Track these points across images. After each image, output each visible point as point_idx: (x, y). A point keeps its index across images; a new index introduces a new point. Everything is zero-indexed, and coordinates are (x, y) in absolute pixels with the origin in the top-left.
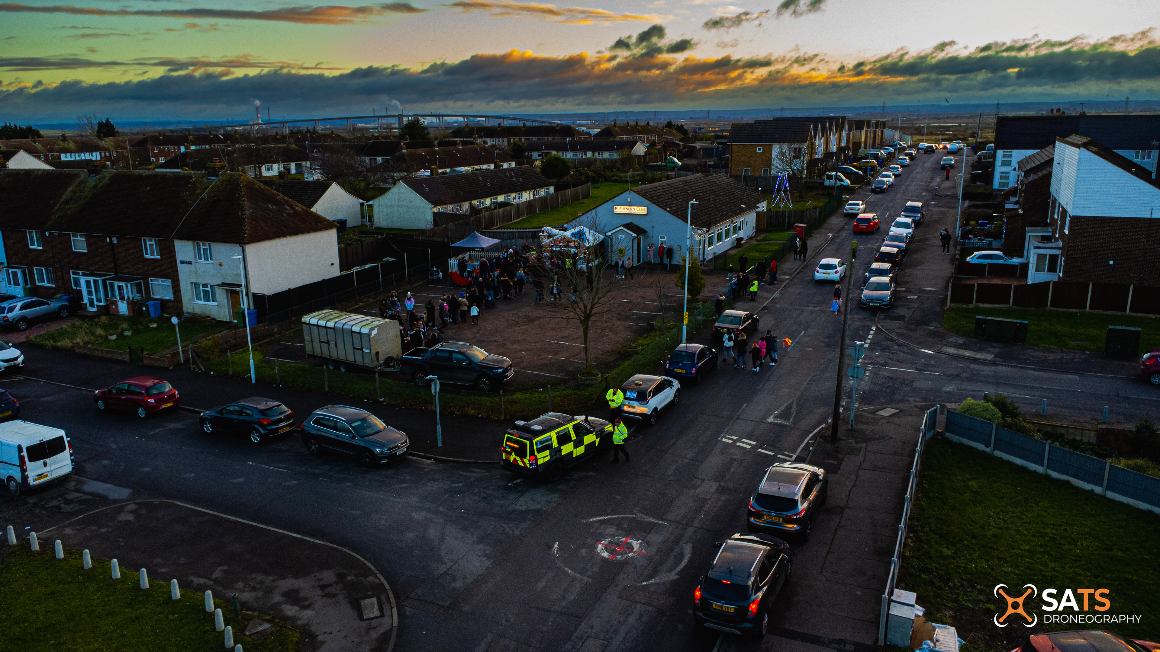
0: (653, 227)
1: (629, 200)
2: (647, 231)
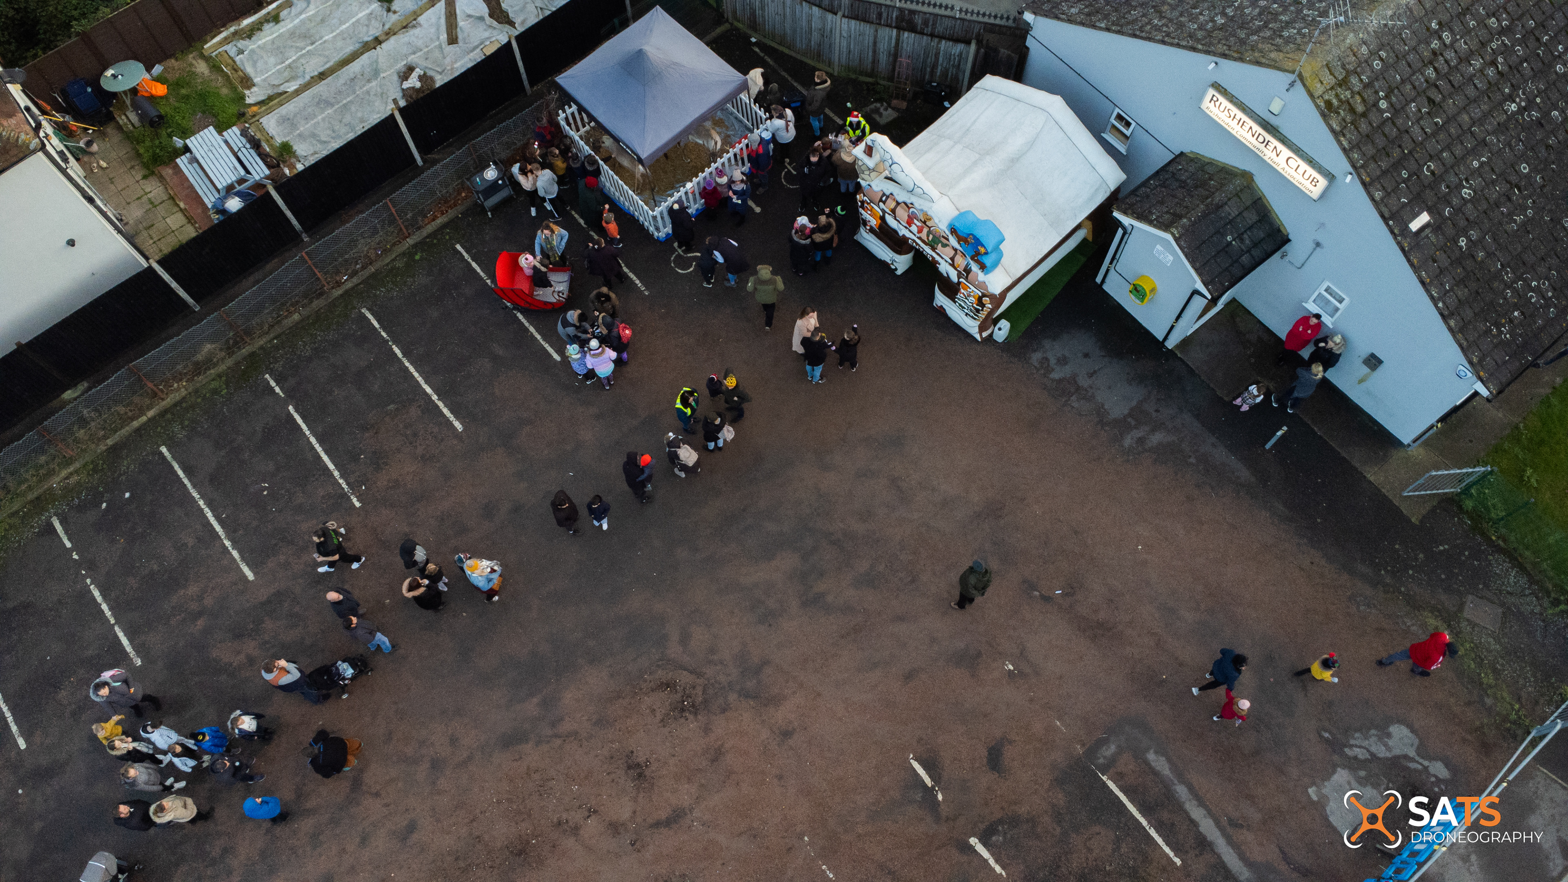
0: (1318, 244)
1: (1275, 108)
2: (1290, 237)
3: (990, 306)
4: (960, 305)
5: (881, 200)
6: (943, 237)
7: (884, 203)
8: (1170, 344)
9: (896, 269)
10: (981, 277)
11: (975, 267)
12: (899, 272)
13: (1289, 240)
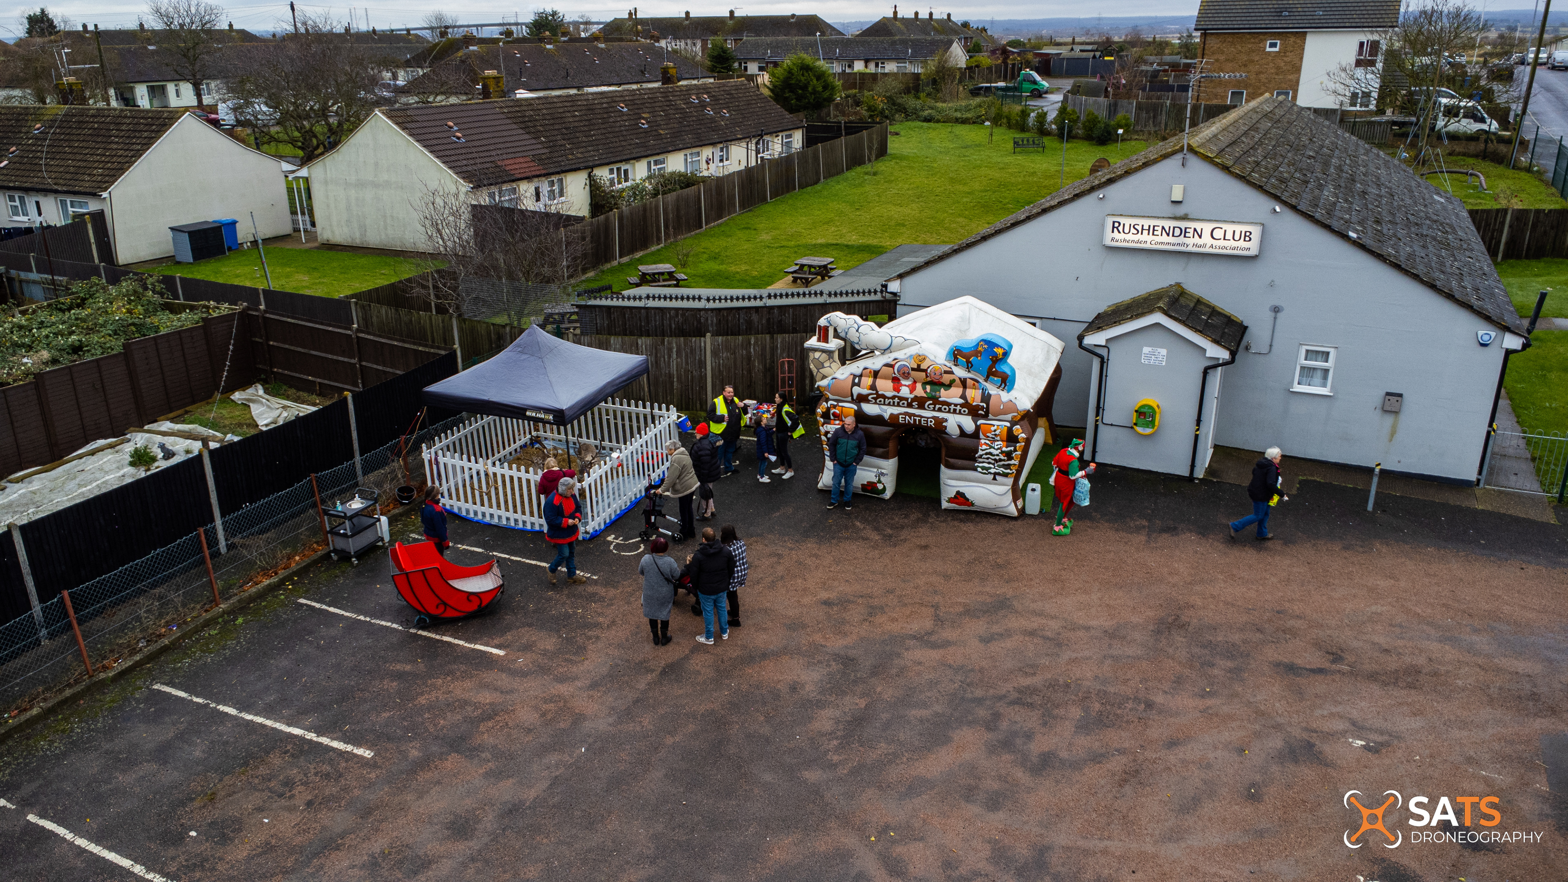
0: (1276, 310)
1: (1177, 195)
2: (1245, 324)
3: (1023, 435)
4: (983, 468)
5: (854, 384)
6: (946, 372)
7: (858, 385)
8: (1200, 473)
9: (884, 489)
10: (1005, 396)
11: (992, 390)
12: (888, 495)
13: (1246, 328)
